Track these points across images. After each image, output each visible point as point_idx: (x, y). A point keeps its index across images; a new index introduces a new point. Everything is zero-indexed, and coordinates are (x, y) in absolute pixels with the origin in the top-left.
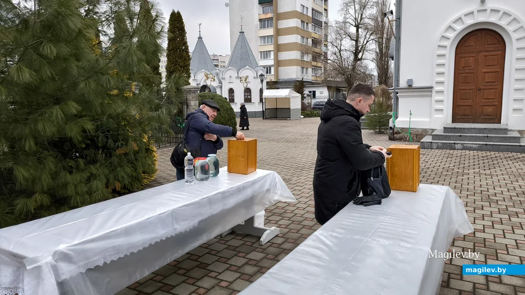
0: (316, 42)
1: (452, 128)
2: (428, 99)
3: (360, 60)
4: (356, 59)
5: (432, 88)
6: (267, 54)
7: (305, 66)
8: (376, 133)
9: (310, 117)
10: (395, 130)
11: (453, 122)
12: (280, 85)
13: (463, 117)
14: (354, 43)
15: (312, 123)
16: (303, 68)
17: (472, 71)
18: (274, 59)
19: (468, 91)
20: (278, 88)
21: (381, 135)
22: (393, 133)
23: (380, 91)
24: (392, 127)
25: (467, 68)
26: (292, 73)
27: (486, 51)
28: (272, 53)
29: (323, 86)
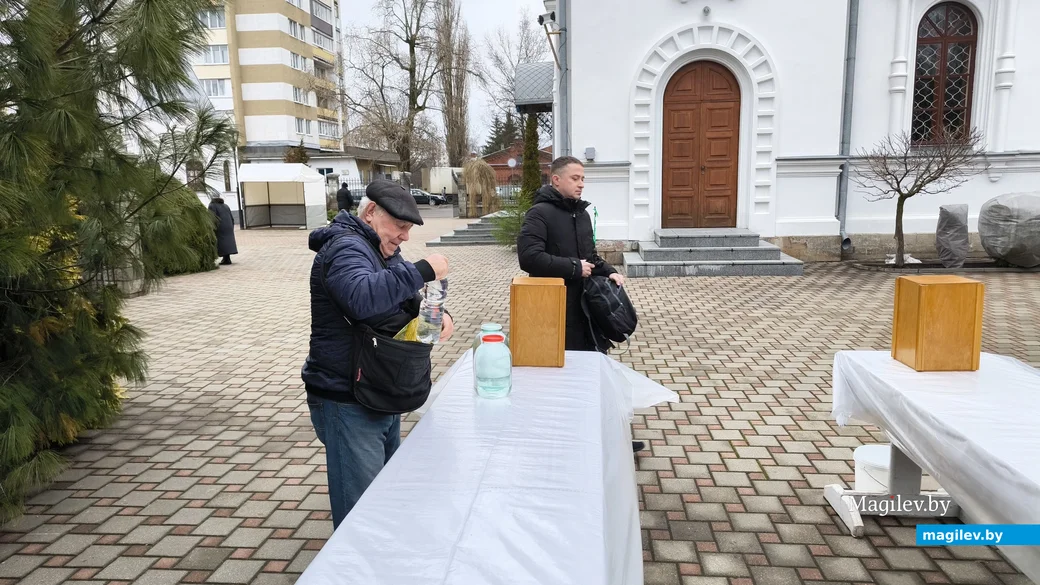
0: (321, 67)
1: (674, 238)
2: (621, 186)
3: (422, 108)
4: (415, 108)
5: (629, 164)
6: (215, 86)
7: (304, 116)
11: (665, 225)
13: (679, 217)
14: (407, 74)
16: (299, 120)
17: (690, 136)
18: (234, 97)
19: (686, 171)
20: (249, 162)
23: (475, 171)
25: (681, 130)
27: (712, 101)
28: (228, 85)
29: (349, 159)
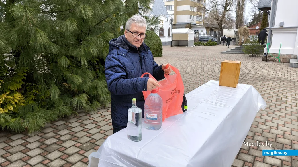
2: (293, 35)
3: (228, 11)
4: (226, 10)
5: (297, 28)
6: (170, 7)
8: (250, 56)
9: (199, 45)
10: (268, 55)
12: (177, 26)
15: (202, 49)
16: (191, 16)
18: (174, 10)
20: (176, 28)
21: (253, 57)
22: (267, 57)
23: (243, 30)
24: (266, 52)
26: (185, 19)
28: (173, 7)
29: (204, 27)
